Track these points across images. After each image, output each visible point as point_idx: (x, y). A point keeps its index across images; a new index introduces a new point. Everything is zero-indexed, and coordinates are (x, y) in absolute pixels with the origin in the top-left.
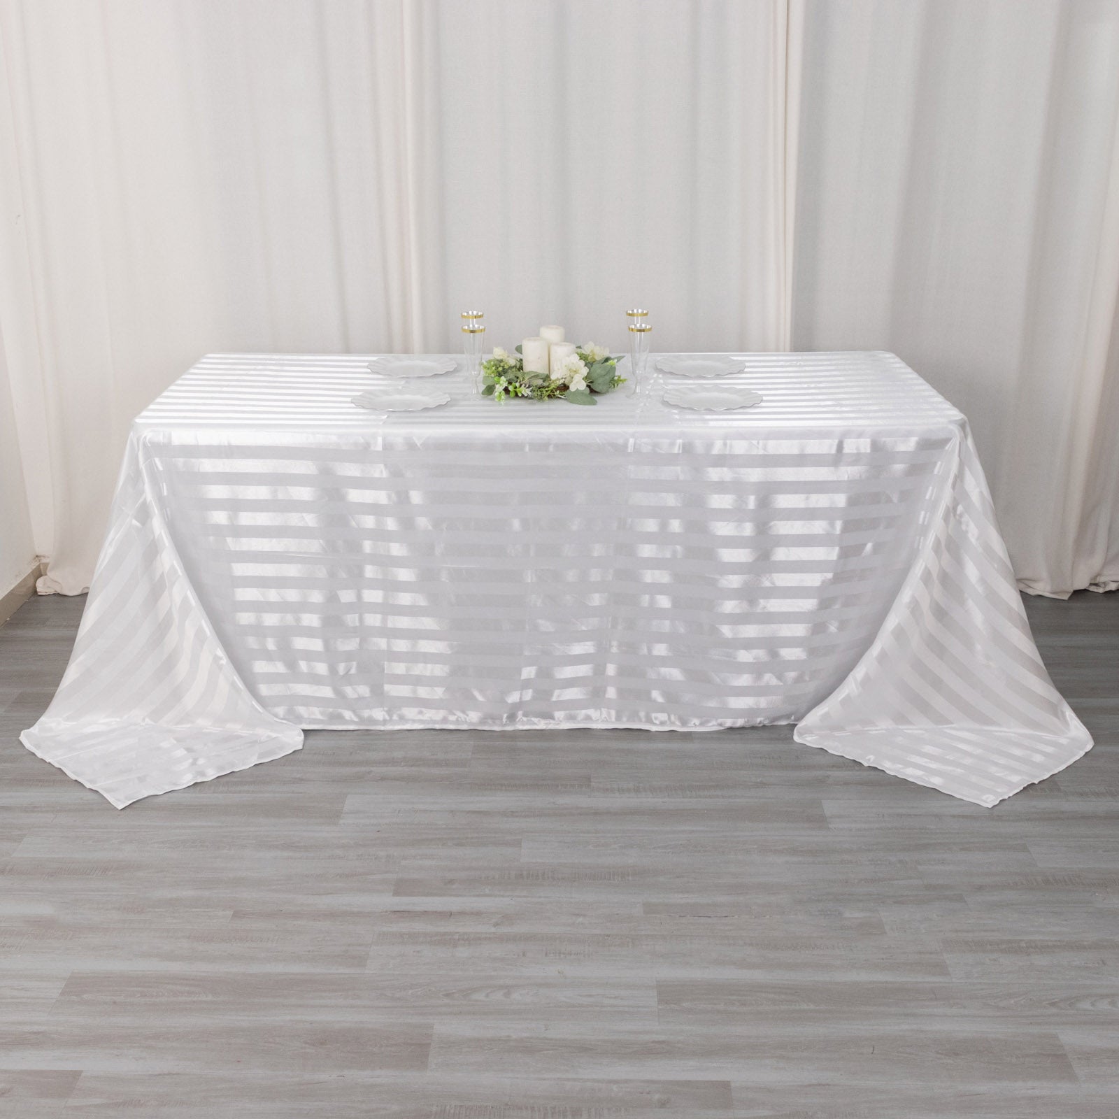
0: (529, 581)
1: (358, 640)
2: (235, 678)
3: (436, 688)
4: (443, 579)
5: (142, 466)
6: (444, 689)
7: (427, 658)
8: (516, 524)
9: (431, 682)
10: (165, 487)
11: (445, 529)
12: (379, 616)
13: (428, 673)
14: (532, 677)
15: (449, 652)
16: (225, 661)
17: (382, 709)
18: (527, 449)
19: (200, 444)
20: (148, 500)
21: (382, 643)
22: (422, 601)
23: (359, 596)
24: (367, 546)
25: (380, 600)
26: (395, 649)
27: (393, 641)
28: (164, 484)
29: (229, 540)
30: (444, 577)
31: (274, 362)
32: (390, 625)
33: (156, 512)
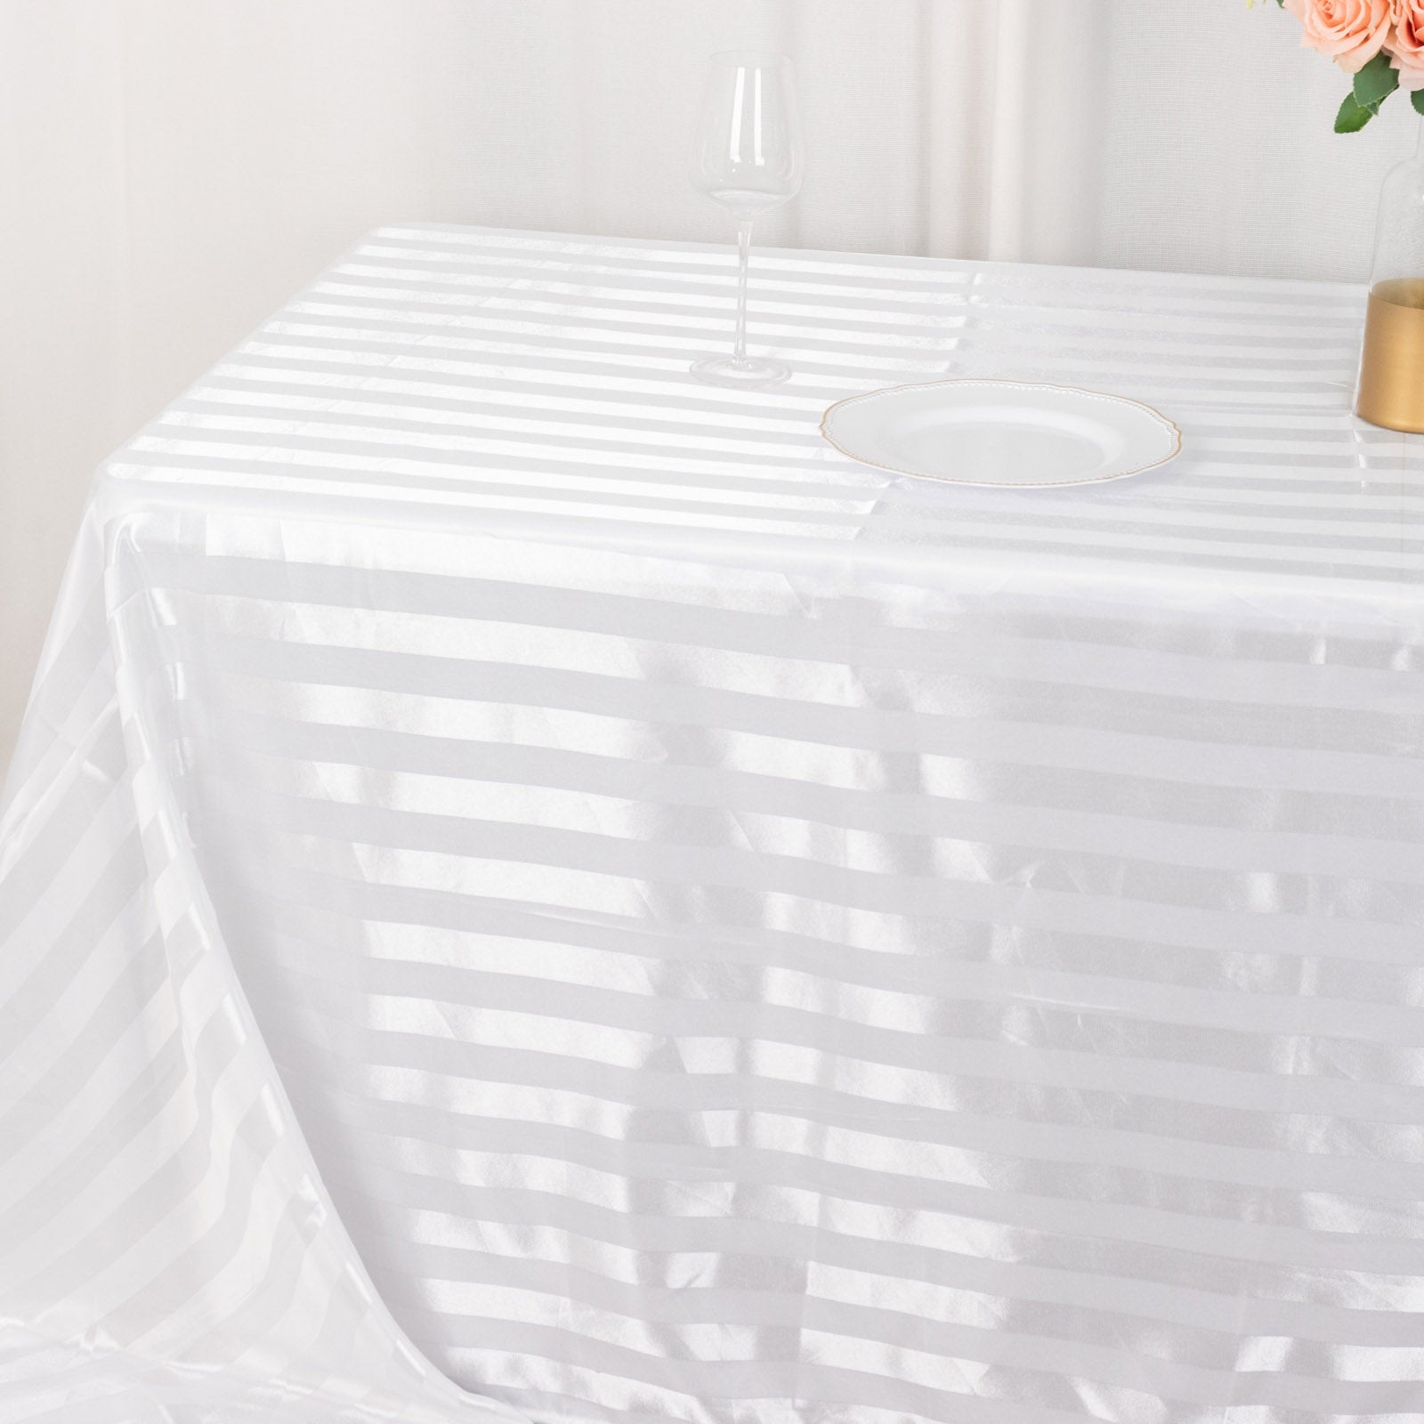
0: (1290, 1071)
1: (730, 1188)
2: (349, 1266)
3: (961, 1363)
4: (1012, 1038)
5: (115, 613)
6: (983, 1368)
7: (937, 1266)
8: (1263, 891)
9: (948, 1341)
10: (180, 674)
11: (1029, 885)
12: (801, 1126)
13: (940, 1315)
14: (1272, 1368)
15: (1011, 1259)
16: (324, 1216)
17: (789, 1402)
18: (1320, 655)
19: (290, 557)
20: (125, 718)
21: (806, 1204)
22: (936, 1094)
23: (744, 1061)
24: (780, 910)
25: (808, 1076)
26: (841, 1227)
27: (837, 1201)
28: (179, 666)
29: (361, 851)
30: (1015, 1030)
31: (566, 267)
32: (832, 1154)
33: (148, 754)
